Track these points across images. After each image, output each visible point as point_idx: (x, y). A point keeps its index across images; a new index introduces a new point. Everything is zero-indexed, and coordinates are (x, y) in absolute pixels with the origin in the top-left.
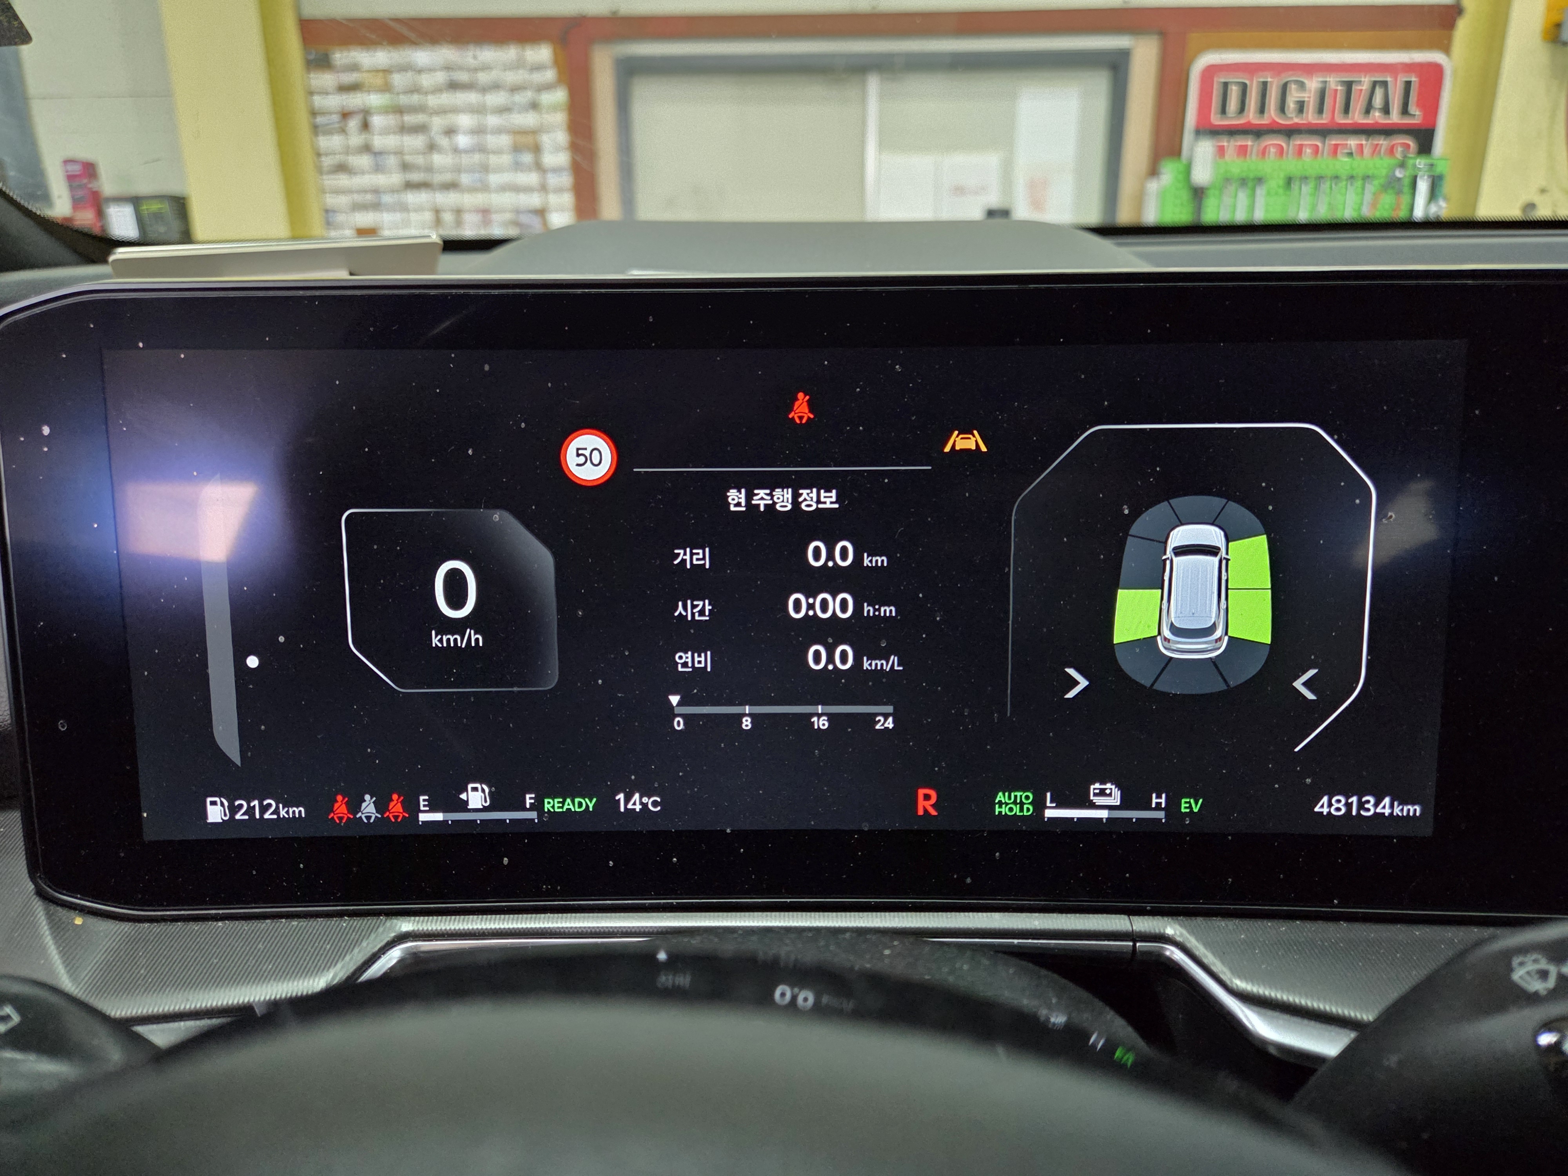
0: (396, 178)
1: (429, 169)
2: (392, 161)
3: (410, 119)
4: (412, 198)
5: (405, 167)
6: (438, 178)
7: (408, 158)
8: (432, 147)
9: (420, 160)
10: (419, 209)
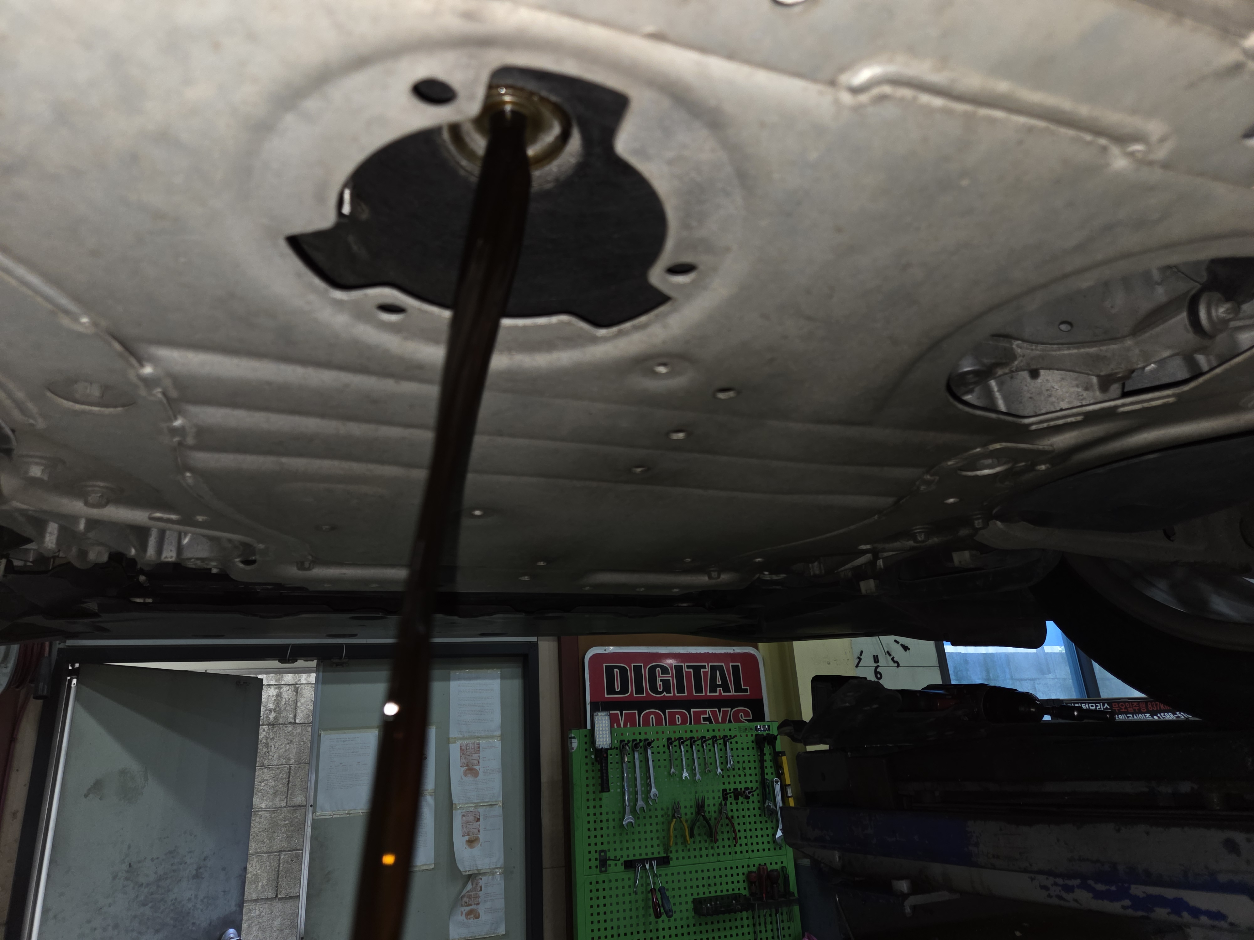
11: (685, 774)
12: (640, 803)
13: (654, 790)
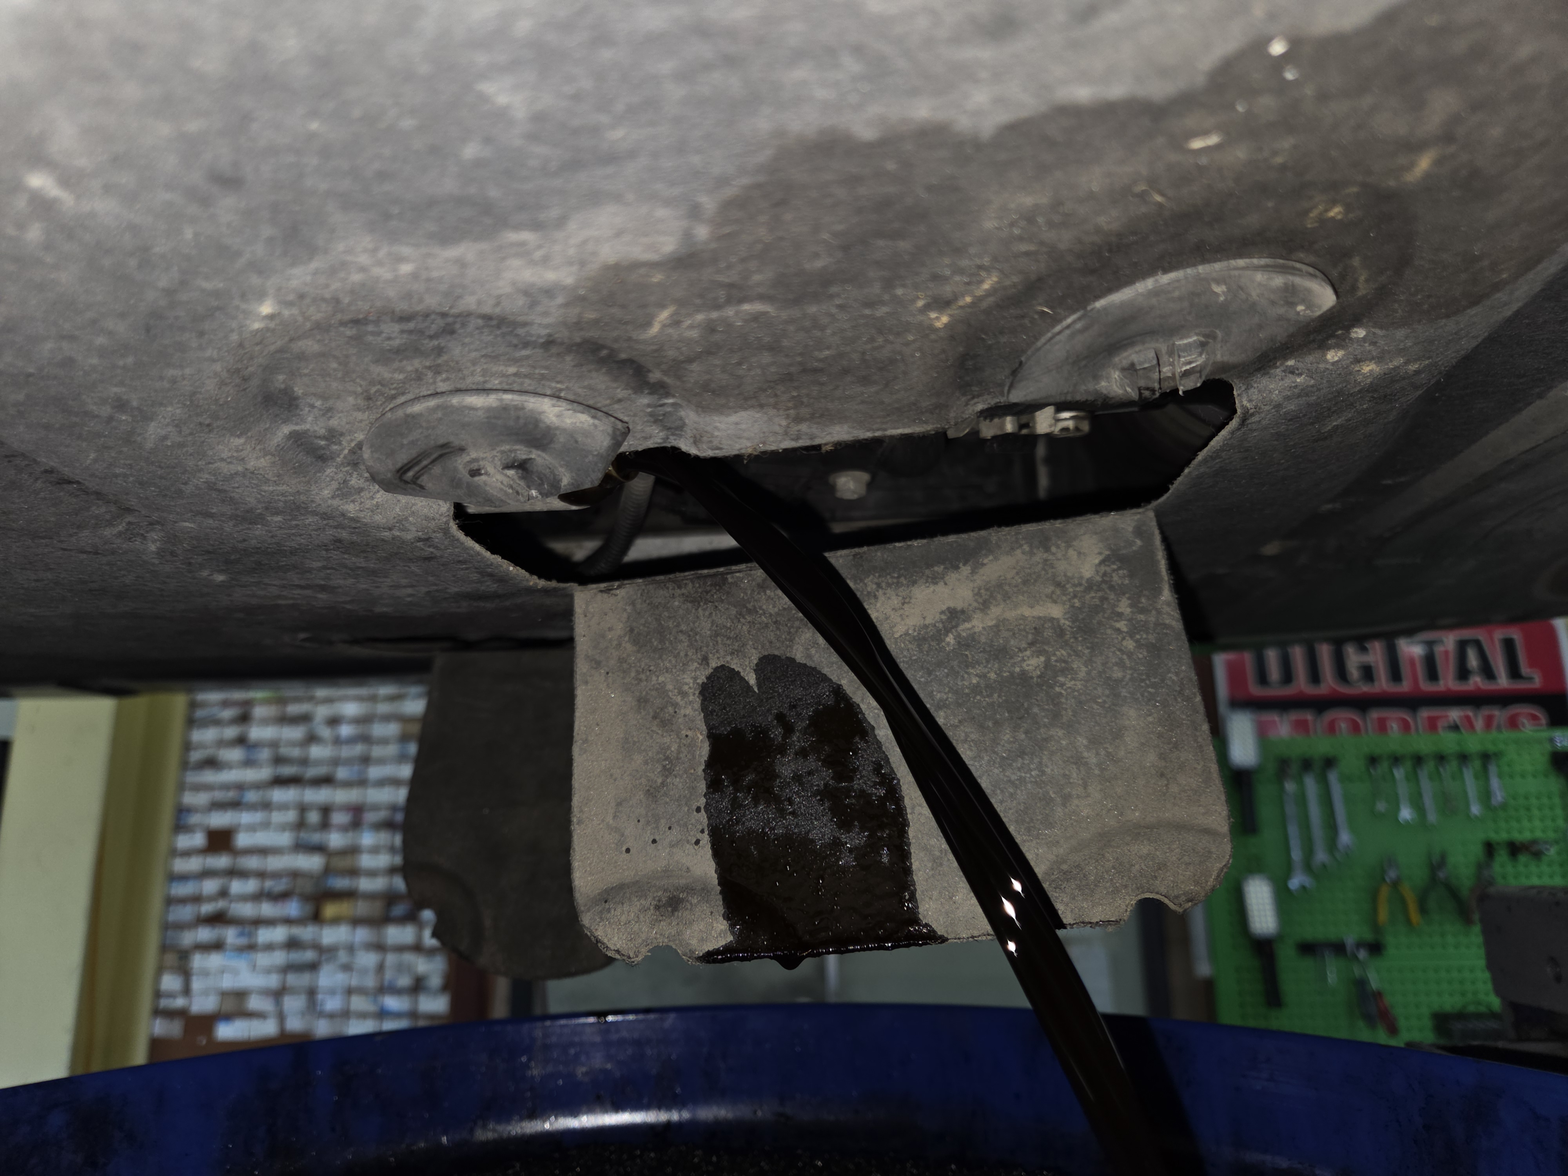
0: (265, 773)
1: (304, 762)
2: (266, 754)
3: (293, 710)
4: (279, 795)
5: (278, 760)
6: (312, 772)
7: (284, 751)
8: (312, 739)
9: (296, 752)
10: (283, 807)
11: (1406, 814)
12: (1321, 856)
13: (1345, 837)
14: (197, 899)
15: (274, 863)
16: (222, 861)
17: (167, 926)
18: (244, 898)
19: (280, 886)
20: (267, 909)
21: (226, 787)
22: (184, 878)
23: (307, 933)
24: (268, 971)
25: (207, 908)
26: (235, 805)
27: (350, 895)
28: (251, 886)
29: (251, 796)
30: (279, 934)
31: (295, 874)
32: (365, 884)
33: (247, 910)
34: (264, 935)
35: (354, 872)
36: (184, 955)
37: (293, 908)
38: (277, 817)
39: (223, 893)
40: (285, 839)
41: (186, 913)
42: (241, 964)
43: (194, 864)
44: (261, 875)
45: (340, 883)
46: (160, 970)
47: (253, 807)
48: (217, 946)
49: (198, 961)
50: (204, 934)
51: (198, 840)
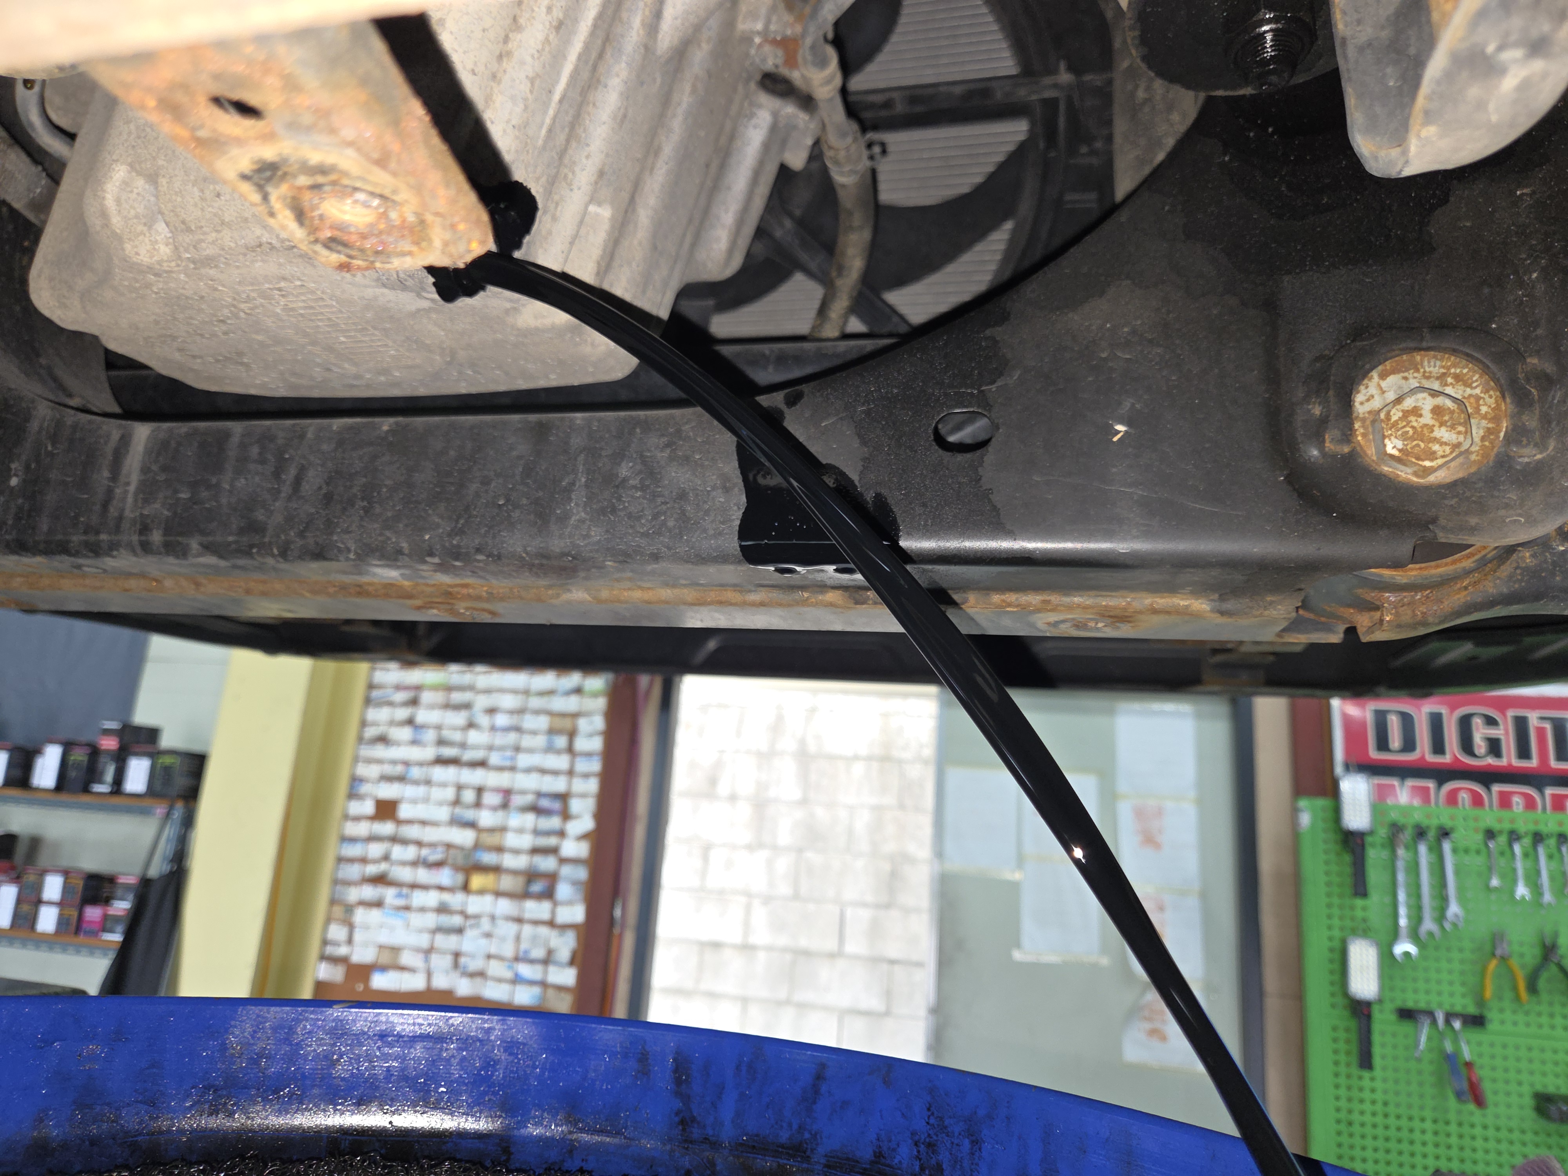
0: (429, 753)
1: (463, 745)
2: (430, 736)
3: (457, 697)
4: (440, 773)
5: (441, 742)
6: (469, 755)
7: (446, 734)
8: (471, 725)
9: (457, 736)
10: (444, 785)
11: (1522, 891)
12: (1429, 925)
13: (1454, 908)
14: (364, 860)
15: (430, 834)
16: (387, 828)
17: (336, 882)
18: (404, 863)
19: (437, 855)
20: (423, 875)
21: (394, 762)
22: (353, 840)
23: (456, 900)
24: (421, 931)
25: (372, 870)
26: (401, 779)
27: (496, 869)
28: (411, 852)
29: (416, 772)
30: (432, 898)
31: (449, 846)
32: (509, 861)
33: (405, 874)
34: (419, 898)
35: (500, 849)
36: (349, 909)
37: (445, 876)
38: (437, 793)
39: (386, 858)
40: (443, 813)
41: (353, 871)
42: (397, 922)
43: (362, 829)
44: (419, 844)
45: (488, 858)
46: (328, 921)
47: (416, 783)
48: (378, 904)
49: (360, 915)
50: (369, 892)
51: (368, 807)
